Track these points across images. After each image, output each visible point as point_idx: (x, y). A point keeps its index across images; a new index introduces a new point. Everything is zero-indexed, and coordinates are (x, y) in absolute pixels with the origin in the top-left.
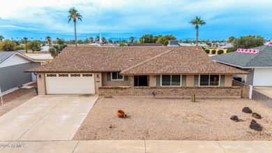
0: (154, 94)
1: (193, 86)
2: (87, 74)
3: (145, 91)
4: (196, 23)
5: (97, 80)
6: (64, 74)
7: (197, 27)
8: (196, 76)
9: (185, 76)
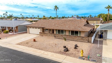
0: (55, 36)
1: (68, 35)
2: (39, 28)
3: (52, 35)
4: (108, 8)
5: (41, 30)
6: (33, 27)
7: (109, 10)
8: (69, 31)
9: (65, 31)
